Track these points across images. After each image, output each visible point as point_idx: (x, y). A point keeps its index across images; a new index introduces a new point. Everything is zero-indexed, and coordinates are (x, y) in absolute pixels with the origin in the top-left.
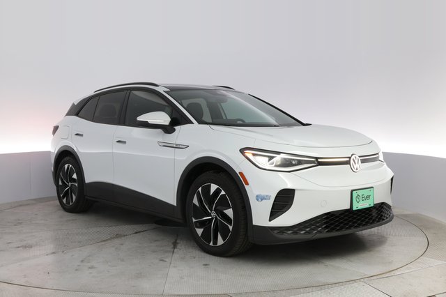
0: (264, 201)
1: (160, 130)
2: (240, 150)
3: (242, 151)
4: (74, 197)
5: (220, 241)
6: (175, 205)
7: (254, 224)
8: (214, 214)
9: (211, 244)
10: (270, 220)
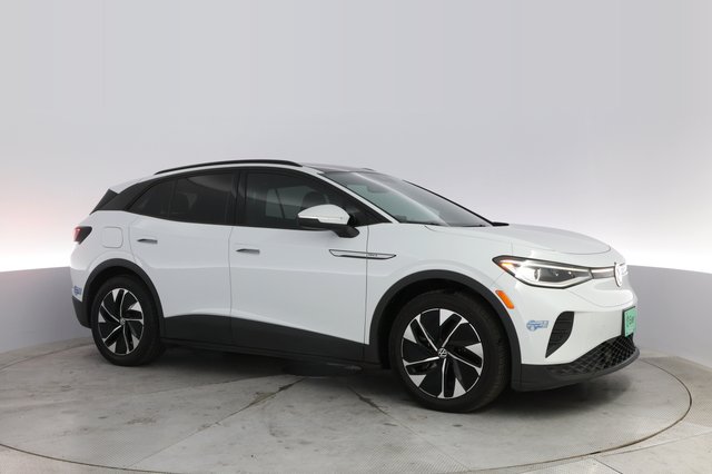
0: (538, 329)
1: (330, 232)
2: (493, 260)
3: (497, 260)
4: (136, 342)
5: (459, 390)
6: (367, 342)
7: (523, 362)
8: (443, 352)
9: (441, 396)
10: (547, 356)
